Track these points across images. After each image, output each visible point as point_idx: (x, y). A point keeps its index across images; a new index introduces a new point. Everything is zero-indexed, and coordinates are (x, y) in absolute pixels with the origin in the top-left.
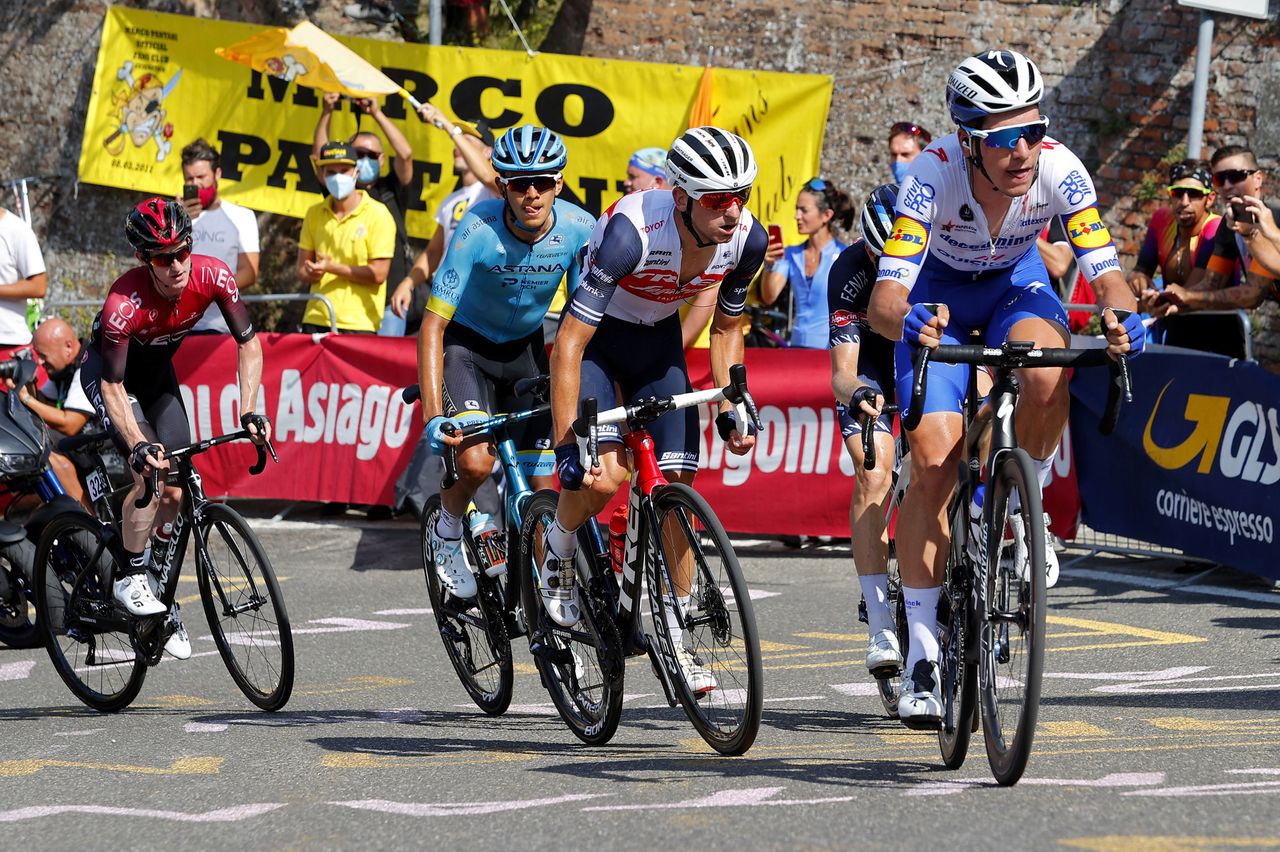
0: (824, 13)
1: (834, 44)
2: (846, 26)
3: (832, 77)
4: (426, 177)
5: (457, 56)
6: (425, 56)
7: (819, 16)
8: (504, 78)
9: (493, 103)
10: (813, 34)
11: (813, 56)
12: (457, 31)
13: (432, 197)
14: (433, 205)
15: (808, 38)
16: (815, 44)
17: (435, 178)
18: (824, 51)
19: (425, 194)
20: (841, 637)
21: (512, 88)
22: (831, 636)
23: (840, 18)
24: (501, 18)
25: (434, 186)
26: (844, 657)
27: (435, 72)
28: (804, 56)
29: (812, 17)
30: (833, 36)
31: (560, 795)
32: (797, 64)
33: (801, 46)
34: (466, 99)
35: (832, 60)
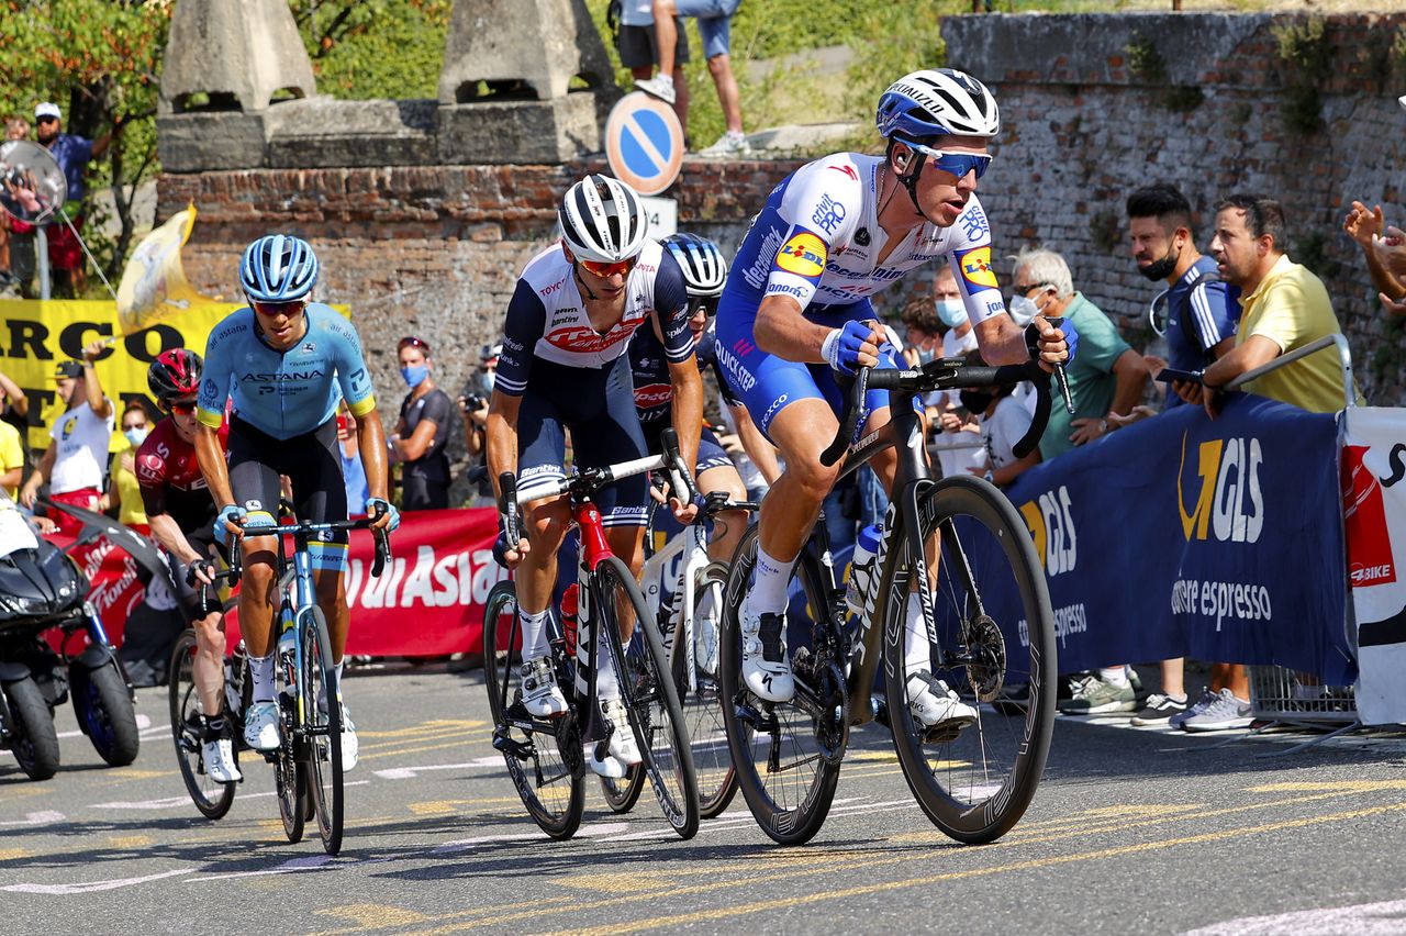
0: (340, 257)
1: (349, 281)
2: (358, 266)
3: (349, 306)
4: (44, 401)
5: (63, 309)
6: (39, 309)
7: (336, 260)
8: (99, 321)
9: (91, 341)
10: (333, 275)
11: (334, 291)
12: (63, 288)
13: (49, 416)
14: (50, 423)
15: (330, 278)
16: (335, 282)
17: (51, 402)
18: (342, 286)
19: (44, 415)
20: (380, 735)
21: (106, 330)
22: (373, 734)
23: (353, 261)
24: (95, 276)
25: (50, 408)
26: (383, 750)
27: (46, 321)
28: (327, 292)
29: (331, 262)
30: (348, 274)
31: (168, 871)
32: (322, 297)
33: (324, 284)
34: (71, 338)
35: (349, 293)
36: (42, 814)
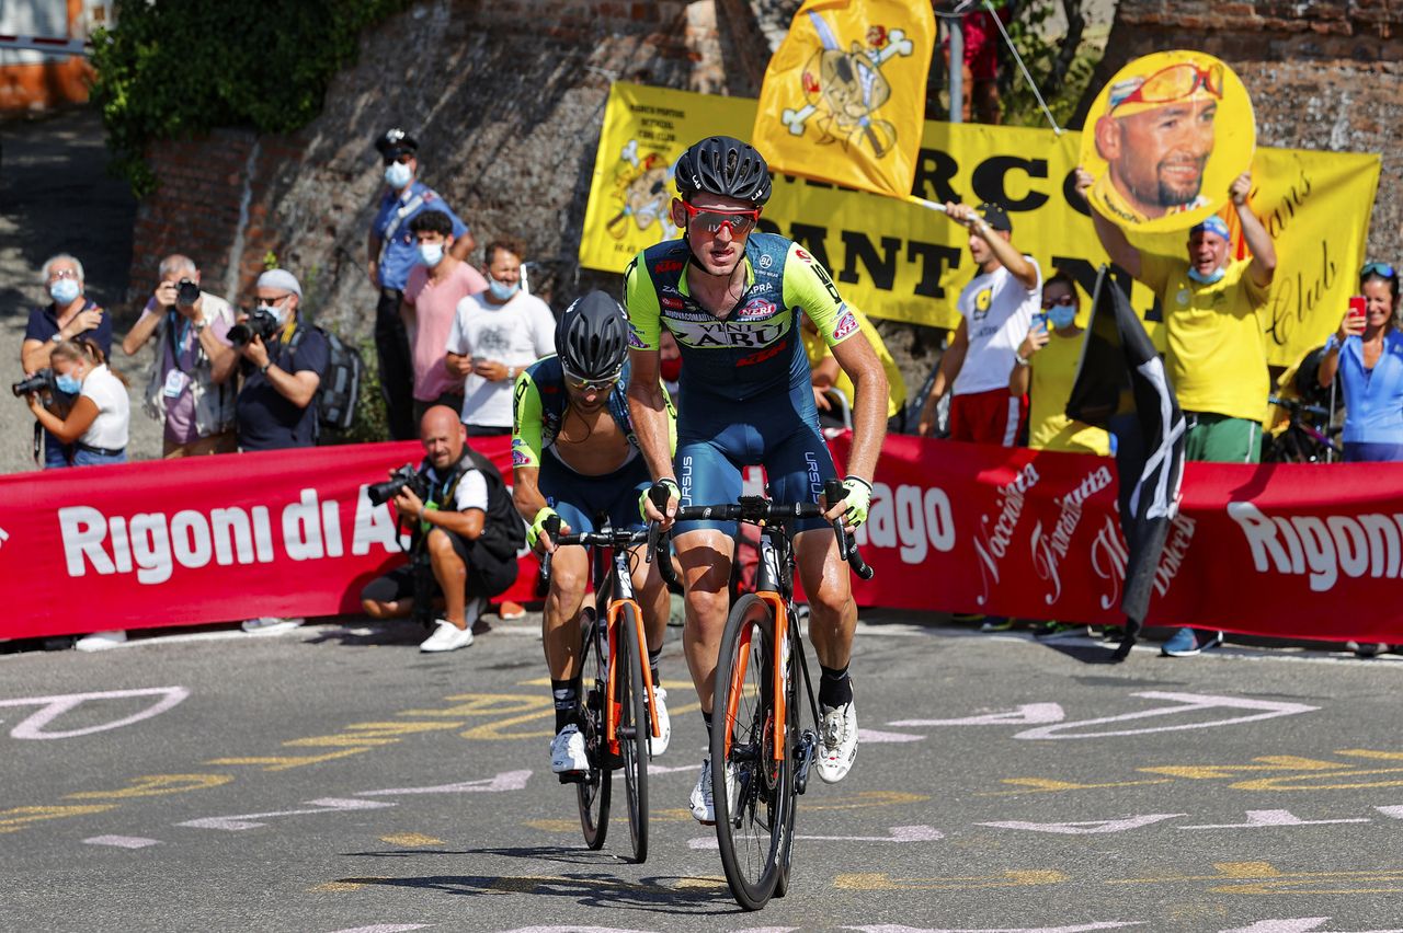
0: (1372, 88)
1: (1383, 122)
2: (1396, 102)
3: (1380, 157)
4: (945, 262)
5: (980, 135)
6: (946, 136)
7: (1366, 91)
8: (1029, 157)
9: (1017, 184)
10: (1359, 111)
11: (1359, 134)
13: (951, 283)
15: (1355, 115)
16: (1362, 121)
17: (954, 264)
18: (1372, 128)
19: (943, 281)
20: (1386, 756)
21: (1038, 168)
22: (1376, 755)
23: (1389, 93)
24: (1025, 94)
25: (953, 272)
26: (1390, 777)
27: (956, 153)
28: (1350, 134)
29: (1359, 93)
30: (1382, 112)
31: (1089, 922)
32: (1342, 142)
33: (1346, 124)
34: (989, 178)
35: (1380, 138)
36: (911, 829)
